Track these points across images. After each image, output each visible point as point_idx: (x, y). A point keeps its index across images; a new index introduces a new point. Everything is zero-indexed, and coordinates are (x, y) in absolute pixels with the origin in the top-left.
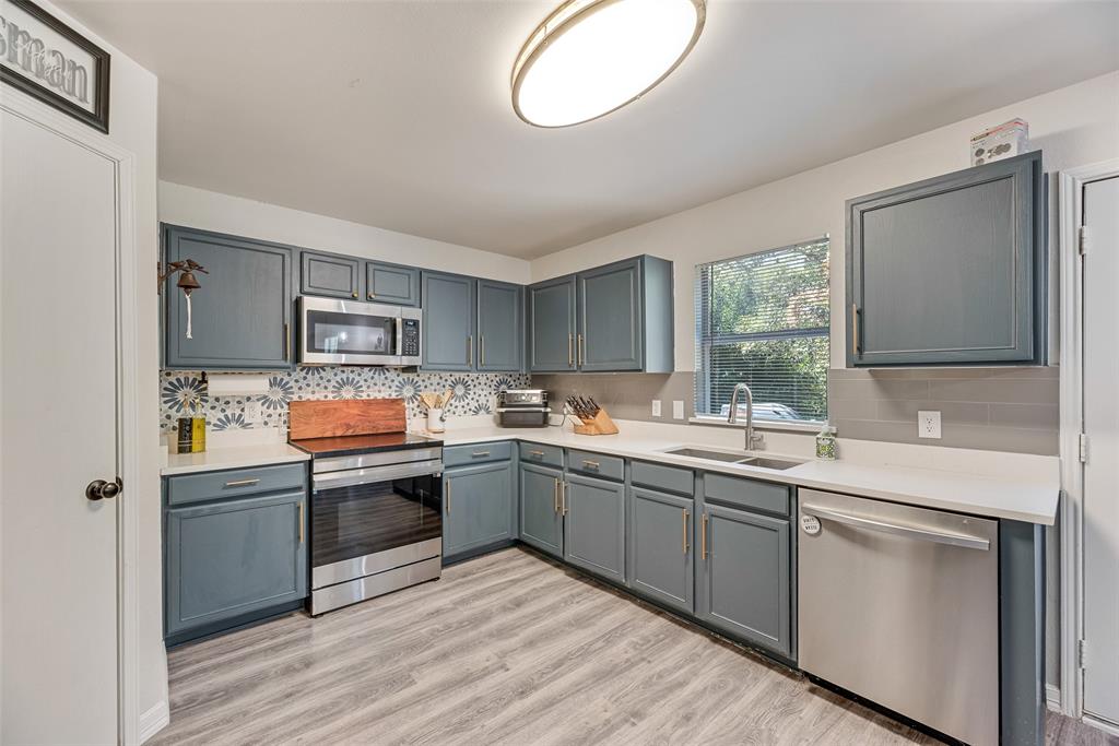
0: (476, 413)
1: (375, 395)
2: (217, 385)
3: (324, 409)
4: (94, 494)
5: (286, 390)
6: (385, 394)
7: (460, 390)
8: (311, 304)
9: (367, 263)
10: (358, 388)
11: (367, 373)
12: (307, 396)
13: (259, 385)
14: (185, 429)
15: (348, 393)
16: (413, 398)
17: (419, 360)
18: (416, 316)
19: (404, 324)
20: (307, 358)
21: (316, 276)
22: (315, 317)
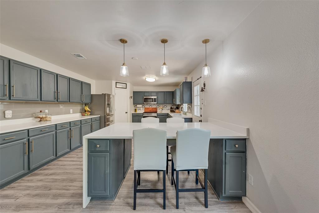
0: (168, 110)
1: (154, 107)
2: (138, 106)
3: (148, 108)
5: (144, 106)
7: (165, 107)
8: (145, 97)
9: (151, 92)
12: (146, 107)
13: (141, 106)
14: (135, 110)
15: (151, 107)
16: (158, 108)
17: (156, 103)
18: (156, 97)
19: (154, 98)
20: (144, 103)
21: (145, 94)
22: (145, 99)
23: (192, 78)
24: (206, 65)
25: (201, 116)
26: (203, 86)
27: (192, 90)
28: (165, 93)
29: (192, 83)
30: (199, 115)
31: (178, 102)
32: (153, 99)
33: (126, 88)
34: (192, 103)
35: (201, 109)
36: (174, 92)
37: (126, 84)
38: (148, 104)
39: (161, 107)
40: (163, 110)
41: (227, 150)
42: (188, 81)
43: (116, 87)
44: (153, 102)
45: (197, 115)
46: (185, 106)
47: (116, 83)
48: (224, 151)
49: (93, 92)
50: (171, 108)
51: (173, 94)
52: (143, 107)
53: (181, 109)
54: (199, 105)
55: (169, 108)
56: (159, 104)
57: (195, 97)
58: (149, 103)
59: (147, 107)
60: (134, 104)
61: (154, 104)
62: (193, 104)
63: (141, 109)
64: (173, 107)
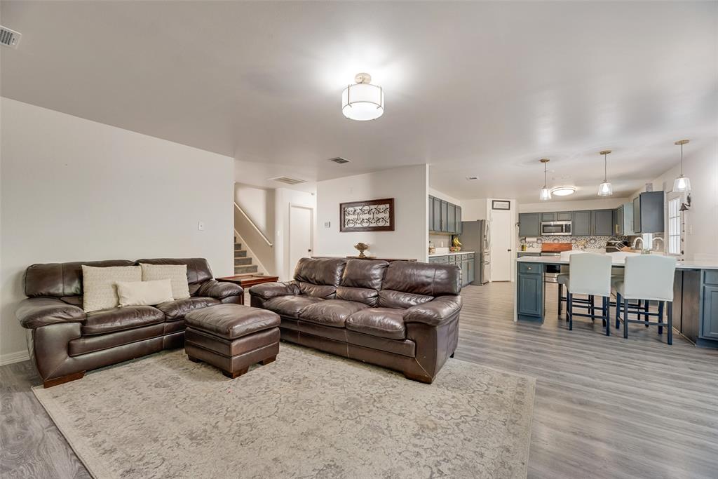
0: (599, 248)
1: (563, 242)
2: (528, 239)
3: (550, 244)
4: (509, 250)
5: (542, 240)
6: (566, 242)
7: (593, 241)
8: (543, 223)
10: (559, 240)
11: (561, 237)
12: (546, 242)
13: (535, 239)
14: (523, 247)
15: (556, 242)
16: (575, 243)
17: (570, 234)
18: (570, 223)
19: (566, 225)
20: (542, 234)
21: (545, 218)
22: (544, 226)
23: (664, 185)
24: (682, 176)
25: (683, 253)
26: (686, 202)
27: (665, 207)
28: (593, 214)
29: (665, 194)
30: (679, 252)
31: (628, 231)
32: (562, 226)
33: (509, 209)
34: (663, 231)
35: (683, 240)
36: (616, 210)
37: (509, 202)
38: (549, 236)
39: (583, 243)
40: (585, 248)
41: (707, 282)
42: (655, 190)
43: (493, 209)
44: (562, 231)
45: (675, 253)
46: (647, 240)
47: (493, 201)
48: (702, 285)
49: (465, 218)
50: (609, 244)
51: (614, 216)
52: (539, 241)
53: (635, 244)
54: (679, 233)
55: (604, 243)
56: (577, 236)
57: (671, 222)
58: (552, 234)
59: (548, 241)
60: (520, 236)
61: (564, 236)
62: (665, 233)
63: (535, 245)
64: (613, 242)
